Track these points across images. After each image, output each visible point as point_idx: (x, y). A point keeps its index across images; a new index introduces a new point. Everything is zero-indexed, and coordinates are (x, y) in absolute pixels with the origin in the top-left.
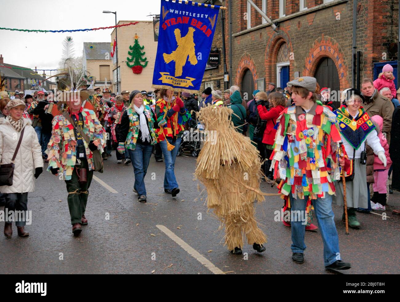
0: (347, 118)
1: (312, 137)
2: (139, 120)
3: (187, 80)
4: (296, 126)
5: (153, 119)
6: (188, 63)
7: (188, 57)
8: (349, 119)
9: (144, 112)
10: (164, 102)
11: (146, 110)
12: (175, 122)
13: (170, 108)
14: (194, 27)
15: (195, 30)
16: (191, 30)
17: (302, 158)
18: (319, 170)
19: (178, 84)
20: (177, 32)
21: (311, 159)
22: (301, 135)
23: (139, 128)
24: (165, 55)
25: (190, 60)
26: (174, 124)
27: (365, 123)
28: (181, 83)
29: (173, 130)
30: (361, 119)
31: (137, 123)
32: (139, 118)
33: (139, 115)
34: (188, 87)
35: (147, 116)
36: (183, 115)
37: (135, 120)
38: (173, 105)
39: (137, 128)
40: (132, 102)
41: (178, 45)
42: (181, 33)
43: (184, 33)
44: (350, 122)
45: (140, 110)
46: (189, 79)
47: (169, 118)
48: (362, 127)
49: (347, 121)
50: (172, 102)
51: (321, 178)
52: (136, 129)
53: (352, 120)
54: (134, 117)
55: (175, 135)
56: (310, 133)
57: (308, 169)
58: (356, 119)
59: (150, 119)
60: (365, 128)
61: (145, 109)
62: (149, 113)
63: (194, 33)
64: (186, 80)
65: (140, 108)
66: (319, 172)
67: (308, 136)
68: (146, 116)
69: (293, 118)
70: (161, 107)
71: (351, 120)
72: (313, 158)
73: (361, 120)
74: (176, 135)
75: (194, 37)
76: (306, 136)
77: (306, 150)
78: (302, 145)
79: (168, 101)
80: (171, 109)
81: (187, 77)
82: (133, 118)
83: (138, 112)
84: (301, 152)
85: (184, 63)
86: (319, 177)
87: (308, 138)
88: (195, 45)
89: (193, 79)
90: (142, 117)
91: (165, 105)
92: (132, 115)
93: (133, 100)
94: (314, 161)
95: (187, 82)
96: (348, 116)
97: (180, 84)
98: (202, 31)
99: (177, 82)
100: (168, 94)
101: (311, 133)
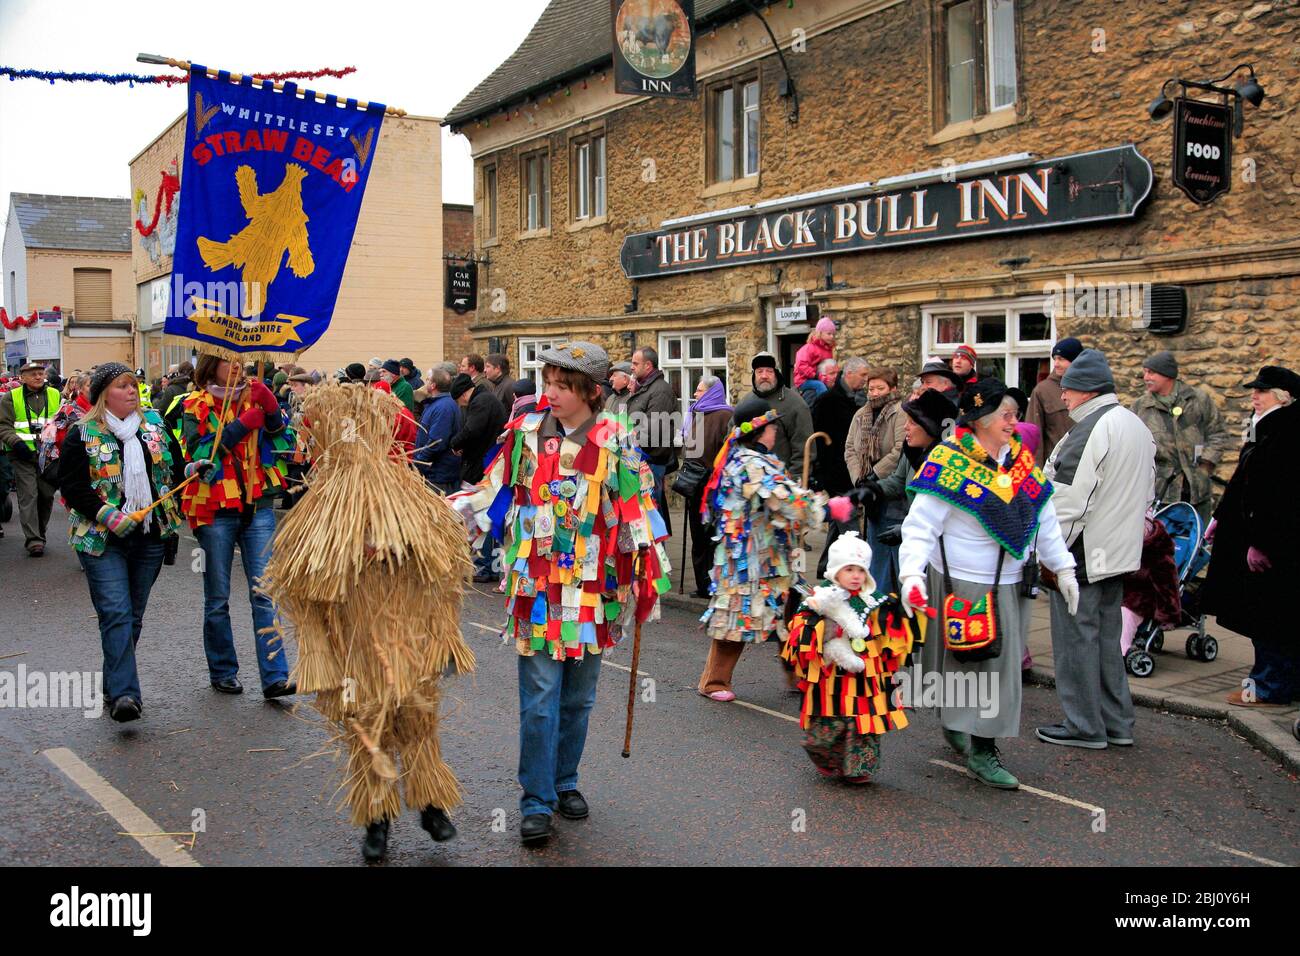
0: (983, 467)
1: (571, 500)
2: (122, 458)
3: (280, 323)
4: (536, 465)
5: (169, 456)
6: (285, 272)
7: (286, 255)
8: (988, 470)
9: (139, 434)
10: (209, 400)
11: (148, 426)
12: (249, 460)
13: (230, 416)
14: (303, 165)
15: (307, 174)
16: (295, 174)
17: (541, 551)
18: (579, 587)
19: (252, 338)
20: (246, 176)
21: (563, 557)
22: (545, 492)
23: (119, 485)
24: (203, 243)
25: (291, 263)
26: (245, 466)
27: (1030, 477)
28: (262, 334)
29: (242, 486)
30: (1018, 465)
31: (112, 470)
32: (120, 453)
33: (121, 444)
34: (283, 343)
35: (150, 447)
36: (276, 436)
37: (110, 457)
38: (243, 407)
39: (114, 485)
40: (101, 401)
41: (248, 217)
42: (257, 179)
43: (269, 182)
44: (992, 476)
45: (126, 428)
46: (289, 321)
47: (227, 451)
48: (1025, 488)
49: (982, 476)
50: (237, 397)
51: (582, 607)
52: (110, 487)
53: (996, 470)
54: (104, 448)
55: (249, 501)
56: (566, 491)
57: (552, 579)
58: (1007, 467)
59: (160, 455)
60: (1033, 493)
61: (142, 422)
62: (155, 436)
63: (304, 181)
64: (277, 324)
65: (126, 420)
66: (580, 593)
67: (560, 497)
68: (144, 445)
69: (533, 443)
70: (201, 416)
71: (993, 472)
72: (567, 554)
73: (1018, 468)
74: (254, 500)
75: (304, 195)
76: (557, 497)
77: (552, 533)
78: (544, 518)
79: (224, 396)
80: (236, 422)
81: (280, 316)
82: (101, 451)
83: (118, 434)
84: (540, 534)
85: (272, 274)
86: (577, 605)
87: (562, 502)
88: (307, 220)
89: (298, 320)
90: (134, 450)
91: (211, 408)
92: (98, 443)
93: (104, 393)
94: (569, 563)
95: (282, 330)
96: (984, 460)
97: (259, 338)
98: (331, 176)
99: (249, 335)
100: (221, 373)
101: (570, 490)
